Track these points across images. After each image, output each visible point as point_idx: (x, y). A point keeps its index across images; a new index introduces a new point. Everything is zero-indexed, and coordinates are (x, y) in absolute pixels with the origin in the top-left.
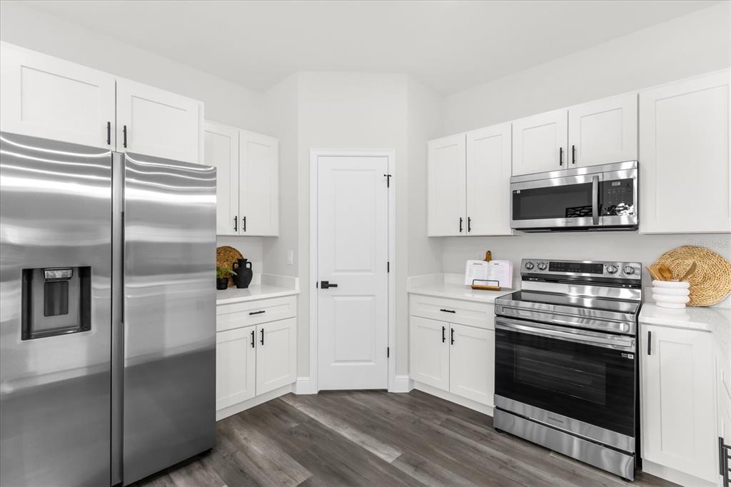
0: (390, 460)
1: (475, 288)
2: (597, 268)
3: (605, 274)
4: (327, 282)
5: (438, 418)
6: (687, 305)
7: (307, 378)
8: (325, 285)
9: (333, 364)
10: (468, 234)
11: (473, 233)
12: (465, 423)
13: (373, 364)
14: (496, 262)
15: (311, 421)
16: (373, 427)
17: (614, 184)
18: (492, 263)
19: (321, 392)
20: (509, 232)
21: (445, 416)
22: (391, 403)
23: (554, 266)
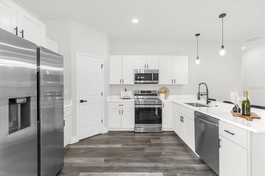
0: (121, 147)
1: (123, 99)
2: (150, 92)
3: (152, 93)
4: (83, 100)
5: (121, 135)
6: (165, 98)
7: (76, 137)
8: (82, 101)
9: (85, 129)
10: (123, 84)
11: (124, 84)
12: (128, 134)
13: (97, 126)
14: (128, 91)
15: (87, 148)
16: (109, 142)
17: (155, 74)
18: (127, 92)
19: (80, 141)
20: (134, 84)
21: (123, 134)
22: (105, 136)
23: (142, 92)
